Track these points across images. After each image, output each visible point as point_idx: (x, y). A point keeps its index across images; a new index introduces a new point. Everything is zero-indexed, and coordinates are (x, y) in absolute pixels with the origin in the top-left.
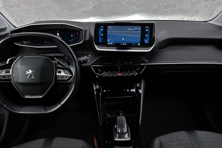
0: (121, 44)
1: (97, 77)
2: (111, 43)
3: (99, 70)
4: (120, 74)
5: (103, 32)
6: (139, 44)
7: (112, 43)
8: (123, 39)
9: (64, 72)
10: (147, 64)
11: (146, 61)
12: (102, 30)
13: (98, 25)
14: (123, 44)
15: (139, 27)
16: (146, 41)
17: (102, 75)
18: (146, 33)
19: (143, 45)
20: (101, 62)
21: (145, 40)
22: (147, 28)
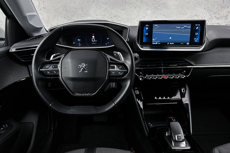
0: (168, 43)
1: (141, 79)
2: (157, 43)
3: (141, 73)
4: (166, 77)
5: (147, 31)
6: (188, 44)
7: (158, 43)
8: (170, 38)
9: (118, 67)
12: (147, 28)
13: (143, 24)
14: (169, 43)
15: (189, 24)
16: (196, 40)
17: (145, 77)
18: (197, 31)
19: (192, 44)
21: (195, 39)
22: (198, 26)
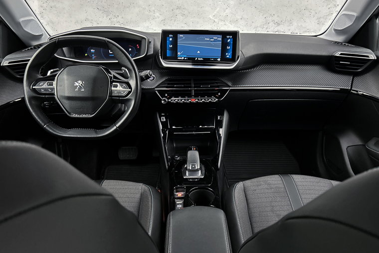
0: (196, 59)
1: (163, 102)
2: (183, 58)
3: (166, 95)
4: (194, 100)
5: (172, 43)
6: (219, 60)
7: (185, 58)
8: (199, 52)
9: (122, 86)
10: (231, 88)
11: (230, 84)
12: (171, 39)
13: (165, 34)
14: (198, 58)
15: (219, 36)
16: (229, 55)
17: (170, 100)
18: (228, 44)
19: (224, 60)
20: (168, 84)
21: (227, 54)
22: (229, 38)
